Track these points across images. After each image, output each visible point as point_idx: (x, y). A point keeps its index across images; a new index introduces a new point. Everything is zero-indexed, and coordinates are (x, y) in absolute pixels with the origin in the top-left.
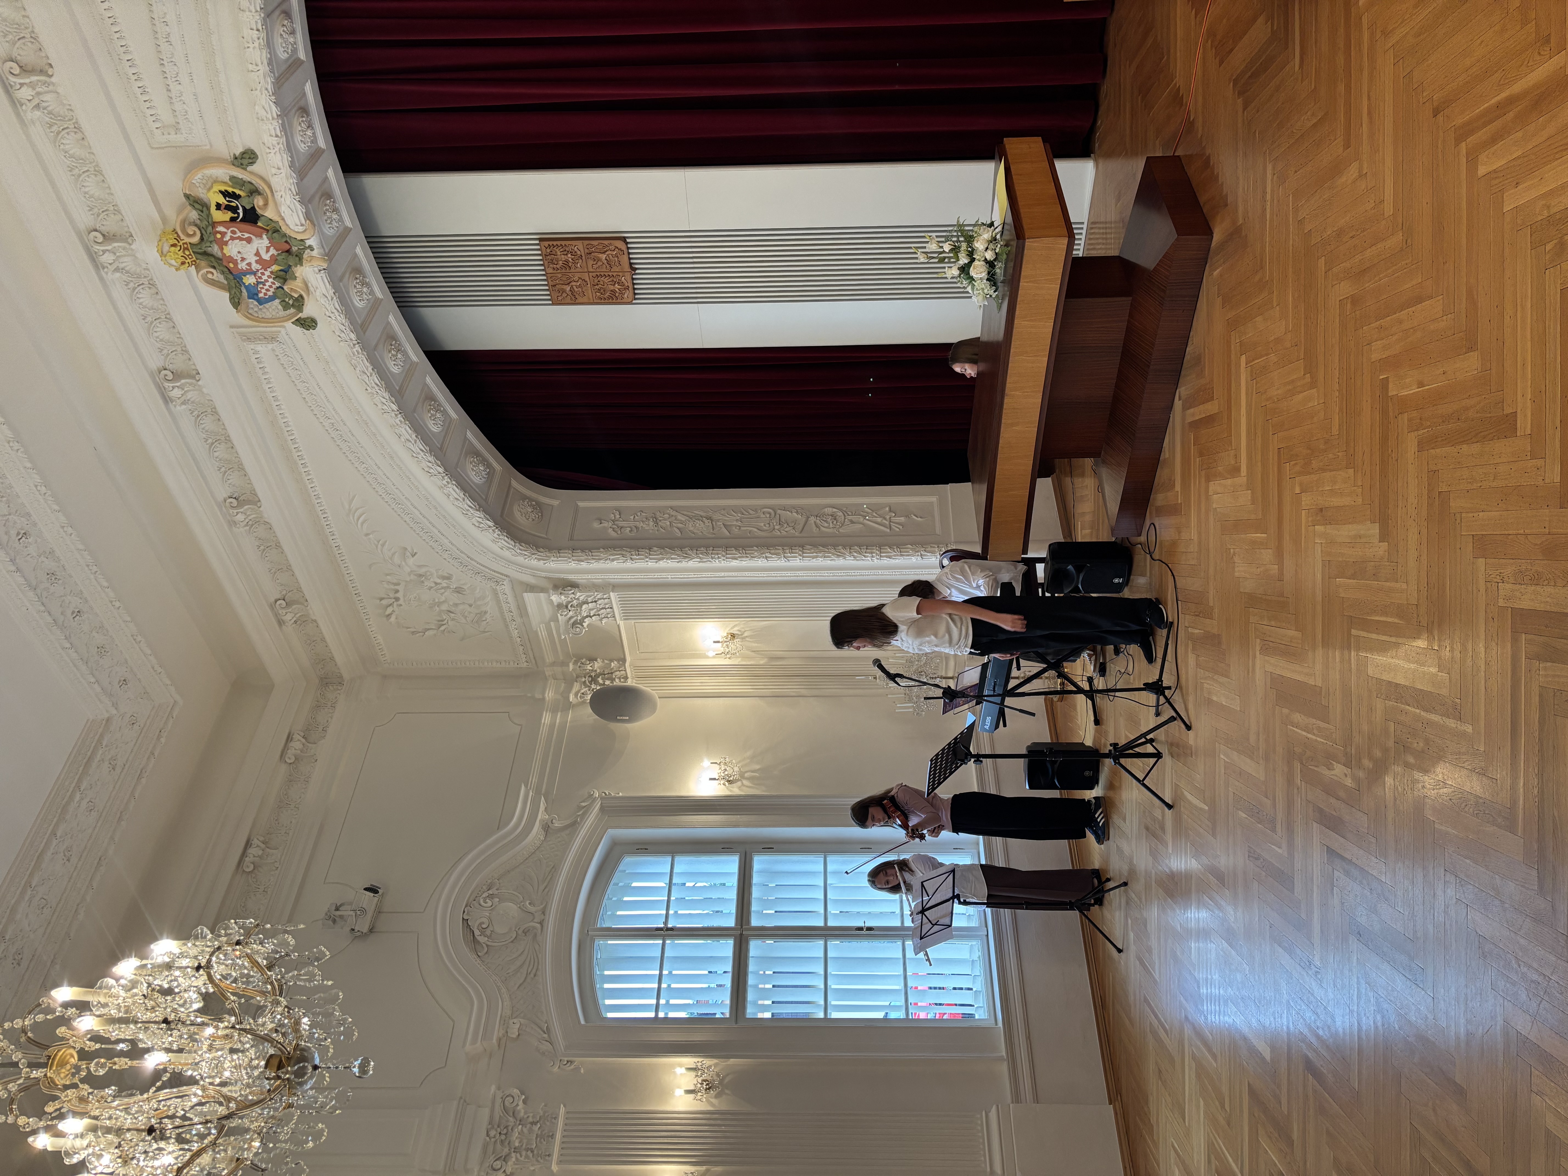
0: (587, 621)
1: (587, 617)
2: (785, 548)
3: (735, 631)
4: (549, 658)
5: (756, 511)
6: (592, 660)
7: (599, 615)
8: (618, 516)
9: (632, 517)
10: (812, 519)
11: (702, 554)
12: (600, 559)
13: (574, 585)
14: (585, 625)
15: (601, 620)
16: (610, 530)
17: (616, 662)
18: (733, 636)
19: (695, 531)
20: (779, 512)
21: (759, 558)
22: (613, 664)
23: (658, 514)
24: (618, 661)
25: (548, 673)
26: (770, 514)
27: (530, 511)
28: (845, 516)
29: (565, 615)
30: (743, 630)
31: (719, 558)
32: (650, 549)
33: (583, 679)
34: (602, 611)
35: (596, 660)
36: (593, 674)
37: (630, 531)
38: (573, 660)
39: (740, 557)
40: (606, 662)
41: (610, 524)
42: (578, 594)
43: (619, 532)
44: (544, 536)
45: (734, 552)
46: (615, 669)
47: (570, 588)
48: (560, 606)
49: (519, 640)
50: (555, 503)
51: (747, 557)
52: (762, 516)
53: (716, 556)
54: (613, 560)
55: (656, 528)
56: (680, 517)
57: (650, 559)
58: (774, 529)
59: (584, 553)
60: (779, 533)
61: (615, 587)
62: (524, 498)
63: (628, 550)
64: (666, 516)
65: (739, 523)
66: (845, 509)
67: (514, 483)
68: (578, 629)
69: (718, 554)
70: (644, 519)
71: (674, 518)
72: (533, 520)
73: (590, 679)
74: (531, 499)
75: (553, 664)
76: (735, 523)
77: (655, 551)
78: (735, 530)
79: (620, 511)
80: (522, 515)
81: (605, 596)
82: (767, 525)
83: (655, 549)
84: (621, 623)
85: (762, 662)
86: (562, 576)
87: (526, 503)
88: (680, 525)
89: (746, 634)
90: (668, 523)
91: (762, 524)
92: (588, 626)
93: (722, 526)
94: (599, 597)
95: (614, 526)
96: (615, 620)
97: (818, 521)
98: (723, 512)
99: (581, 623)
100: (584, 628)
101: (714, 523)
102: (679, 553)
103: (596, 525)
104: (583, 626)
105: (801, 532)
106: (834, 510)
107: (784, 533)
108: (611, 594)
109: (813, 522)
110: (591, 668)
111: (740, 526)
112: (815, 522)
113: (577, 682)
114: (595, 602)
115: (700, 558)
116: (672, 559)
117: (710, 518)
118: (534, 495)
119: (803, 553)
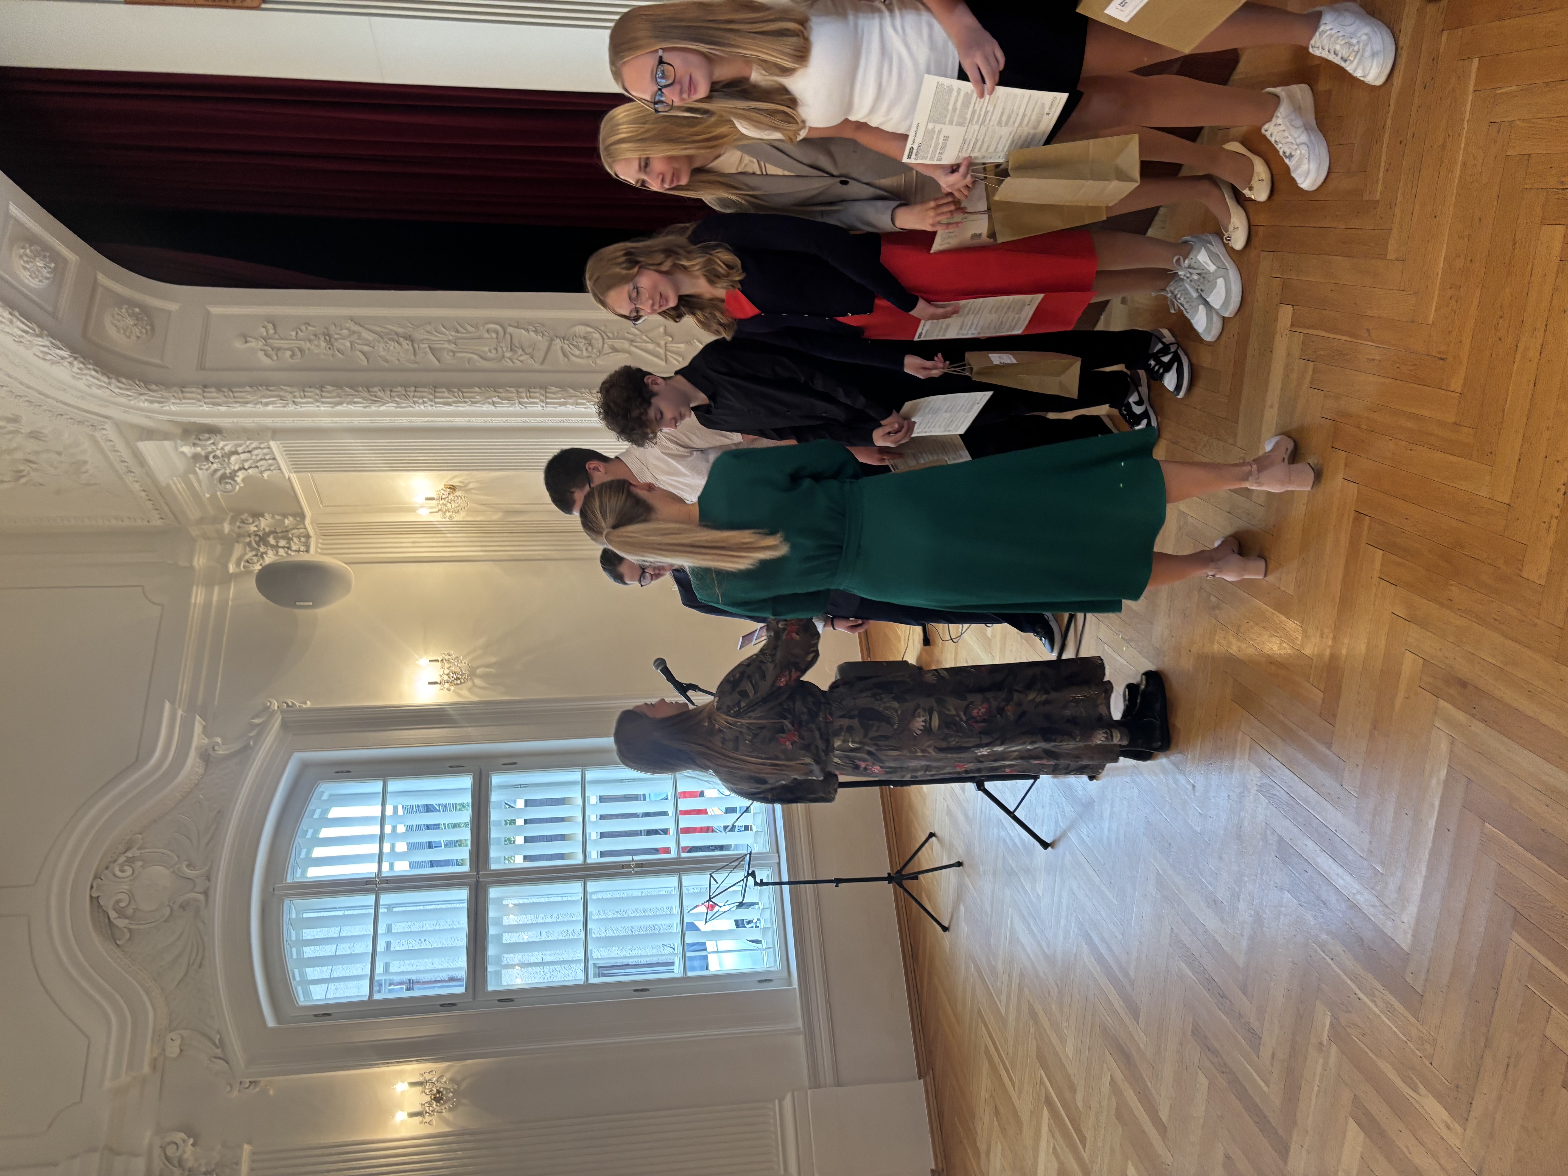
0: (241, 475)
1: (240, 469)
2: (521, 390)
3: (455, 482)
4: (193, 513)
5: (476, 327)
6: (257, 515)
7: (257, 467)
8: (271, 331)
9: (294, 333)
10: (558, 343)
11: (398, 396)
12: (247, 403)
13: (213, 431)
14: (239, 479)
15: (261, 472)
16: (261, 354)
17: (291, 518)
18: (453, 488)
19: (388, 357)
20: (510, 330)
21: (483, 404)
22: (287, 522)
23: (332, 328)
24: (294, 516)
25: (194, 532)
26: (497, 332)
27: (132, 323)
28: (603, 339)
29: (207, 470)
30: (467, 481)
31: (424, 402)
32: (321, 388)
33: (248, 539)
34: (262, 463)
35: (262, 516)
36: (261, 533)
37: (292, 356)
38: (229, 517)
39: (455, 402)
40: (278, 517)
41: (261, 344)
42: (222, 444)
43: (275, 358)
44: (159, 362)
45: (446, 394)
46: (290, 527)
47: (207, 436)
48: (196, 457)
49: (143, 494)
50: (173, 307)
51: (466, 402)
52: (486, 335)
53: (421, 401)
54: (267, 404)
55: (330, 352)
56: (366, 335)
57: (323, 403)
58: (503, 357)
59: (221, 393)
60: (511, 364)
61: (276, 433)
62: (121, 301)
63: (289, 389)
64: (345, 332)
65: (452, 347)
66: (603, 328)
67: (101, 278)
68: (229, 487)
69: (422, 397)
70: (312, 337)
71: (355, 336)
72: (138, 337)
73: (257, 539)
74: (132, 303)
75: (201, 521)
76: (446, 345)
77: (329, 392)
78: (447, 358)
79: (273, 321)
80: (119, 331)
81: (262, 446)
82: (494, 351)
83: (329, 388)
84: (294, 477)
85: (495, 517)
86: (193, 420)
87: (124, 311)
88: (366, 348)
89: (471, 486)
90: (348, 344)
91: (487, 349)
92: (243, 480)
93: (428, 350)
94: (253, 446)
95: (266, 348)
96: (282, 473)
97: (566, 346)
98: (428, 328)
99: (233, 476)
100: (238, 484)
101: (416, 346)
102: (366, 394)
103: (239, 345)
104: (235, 481)
105: (542, 363)
106: (589, 329)
107: (518, 364)
108: (272, 444)
109: (558, 347)
110: (256, 529)
111: (454, 352)
112: (562, 348)
113: (238, 542)
114: (249, 452)
115: (397, 403)
116: (355, 403)
117: (409, 338)
118: (138, 296)
119: (546, 398)
